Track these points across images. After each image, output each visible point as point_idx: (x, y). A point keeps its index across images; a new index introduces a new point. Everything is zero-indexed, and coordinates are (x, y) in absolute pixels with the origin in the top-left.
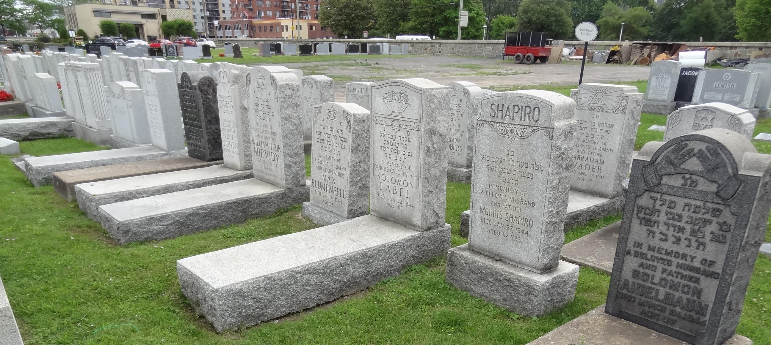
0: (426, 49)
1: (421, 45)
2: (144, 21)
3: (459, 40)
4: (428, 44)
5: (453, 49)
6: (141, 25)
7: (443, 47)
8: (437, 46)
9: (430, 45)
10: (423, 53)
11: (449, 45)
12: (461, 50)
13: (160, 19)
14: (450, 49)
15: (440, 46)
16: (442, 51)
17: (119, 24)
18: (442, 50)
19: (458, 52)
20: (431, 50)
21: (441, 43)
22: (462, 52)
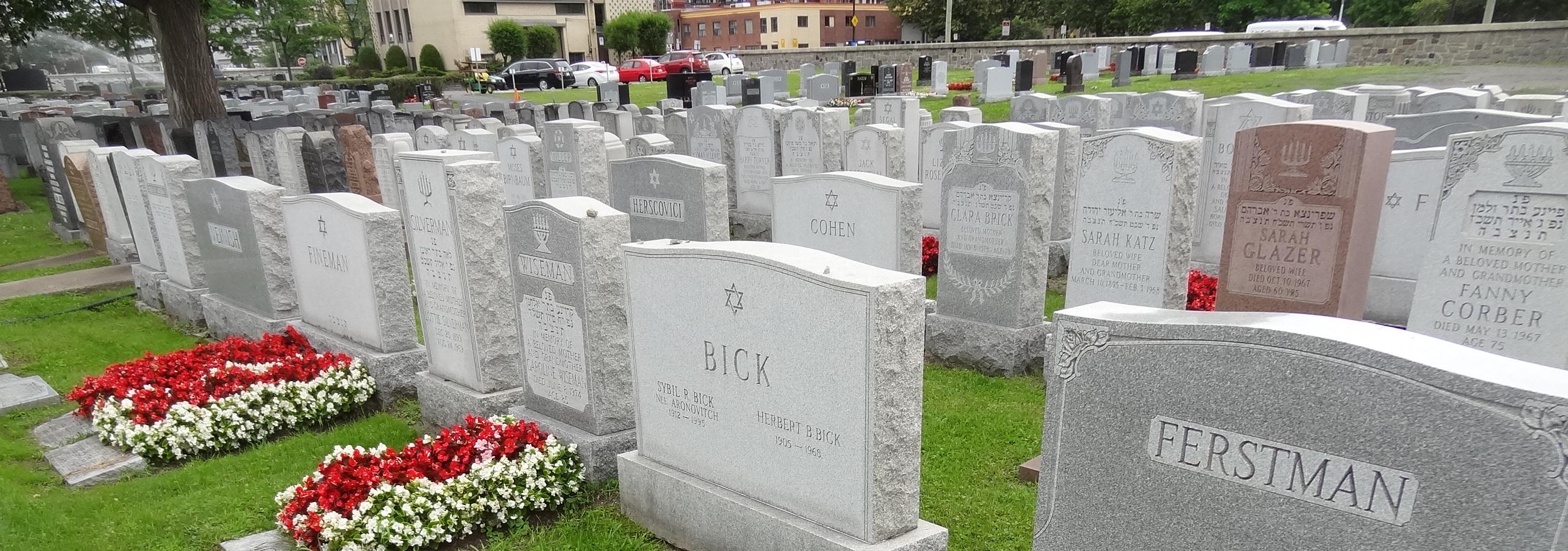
0: (1380, 51)
1: (1368, 41)
2: (560, 19)
3: (1487, 24)
4: (1392, 39)
5: (1479, 47)
6: (560, 29)
7: (1445, 44)
8: (1426, 41)
9: (1403, 38)
10: (1372, 61)
11: (1468, 38)
12: (1511, 48)
13: (591, 12)
14: (1469, 47)
15: (1435, 42)
16: (1437, 54)
17: (526, 28)
18: (1440, 50)
19: (1499, 52)
20: (1400, 51)
21: (1437, 35)
22: (1511, 54)
